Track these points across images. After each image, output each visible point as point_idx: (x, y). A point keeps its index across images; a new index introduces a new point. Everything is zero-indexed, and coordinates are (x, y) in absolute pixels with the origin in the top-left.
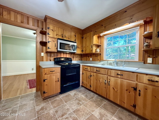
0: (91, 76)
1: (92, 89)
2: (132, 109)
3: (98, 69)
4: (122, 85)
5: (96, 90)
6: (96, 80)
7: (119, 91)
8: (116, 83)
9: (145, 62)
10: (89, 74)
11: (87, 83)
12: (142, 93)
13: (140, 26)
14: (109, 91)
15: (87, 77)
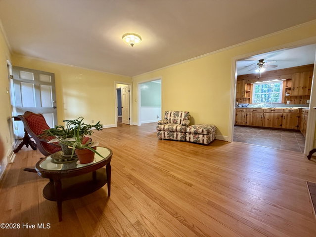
0: (247, 115)
1: (248, 124)
2: (280, 127)
3: (255, 109)
4: (274, 116)
5: (253, 124)
6: (253, 117)
7: (272, 120)
8: (270, 116)
9: (285, 103)
10: (244, 114)
11: (242, 121)
12: (285, 117)
13: (284, 81)
14: (265, 122)
15: (242, 117)
